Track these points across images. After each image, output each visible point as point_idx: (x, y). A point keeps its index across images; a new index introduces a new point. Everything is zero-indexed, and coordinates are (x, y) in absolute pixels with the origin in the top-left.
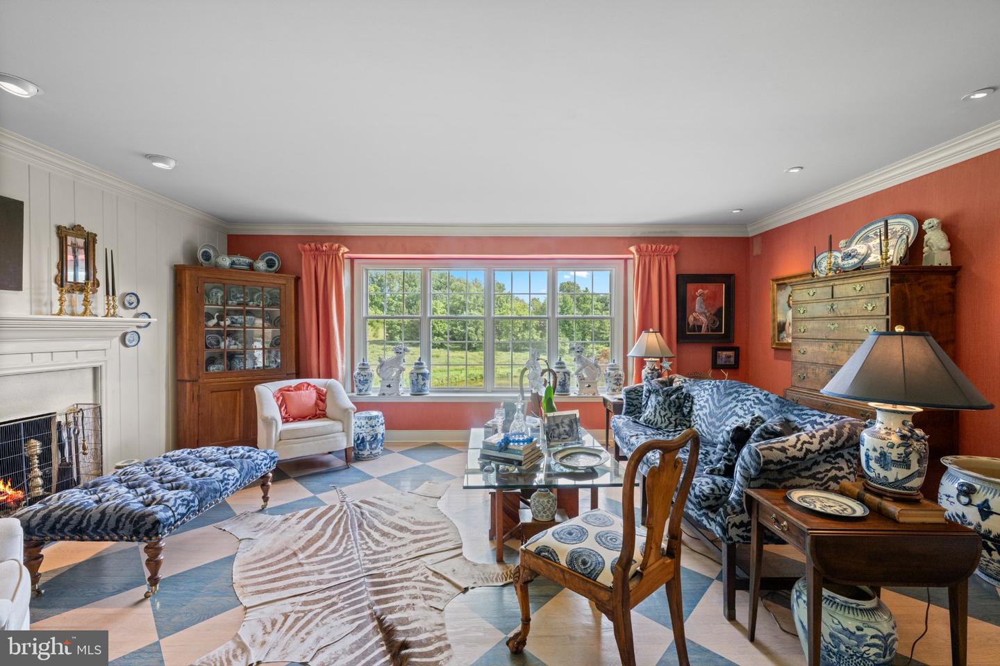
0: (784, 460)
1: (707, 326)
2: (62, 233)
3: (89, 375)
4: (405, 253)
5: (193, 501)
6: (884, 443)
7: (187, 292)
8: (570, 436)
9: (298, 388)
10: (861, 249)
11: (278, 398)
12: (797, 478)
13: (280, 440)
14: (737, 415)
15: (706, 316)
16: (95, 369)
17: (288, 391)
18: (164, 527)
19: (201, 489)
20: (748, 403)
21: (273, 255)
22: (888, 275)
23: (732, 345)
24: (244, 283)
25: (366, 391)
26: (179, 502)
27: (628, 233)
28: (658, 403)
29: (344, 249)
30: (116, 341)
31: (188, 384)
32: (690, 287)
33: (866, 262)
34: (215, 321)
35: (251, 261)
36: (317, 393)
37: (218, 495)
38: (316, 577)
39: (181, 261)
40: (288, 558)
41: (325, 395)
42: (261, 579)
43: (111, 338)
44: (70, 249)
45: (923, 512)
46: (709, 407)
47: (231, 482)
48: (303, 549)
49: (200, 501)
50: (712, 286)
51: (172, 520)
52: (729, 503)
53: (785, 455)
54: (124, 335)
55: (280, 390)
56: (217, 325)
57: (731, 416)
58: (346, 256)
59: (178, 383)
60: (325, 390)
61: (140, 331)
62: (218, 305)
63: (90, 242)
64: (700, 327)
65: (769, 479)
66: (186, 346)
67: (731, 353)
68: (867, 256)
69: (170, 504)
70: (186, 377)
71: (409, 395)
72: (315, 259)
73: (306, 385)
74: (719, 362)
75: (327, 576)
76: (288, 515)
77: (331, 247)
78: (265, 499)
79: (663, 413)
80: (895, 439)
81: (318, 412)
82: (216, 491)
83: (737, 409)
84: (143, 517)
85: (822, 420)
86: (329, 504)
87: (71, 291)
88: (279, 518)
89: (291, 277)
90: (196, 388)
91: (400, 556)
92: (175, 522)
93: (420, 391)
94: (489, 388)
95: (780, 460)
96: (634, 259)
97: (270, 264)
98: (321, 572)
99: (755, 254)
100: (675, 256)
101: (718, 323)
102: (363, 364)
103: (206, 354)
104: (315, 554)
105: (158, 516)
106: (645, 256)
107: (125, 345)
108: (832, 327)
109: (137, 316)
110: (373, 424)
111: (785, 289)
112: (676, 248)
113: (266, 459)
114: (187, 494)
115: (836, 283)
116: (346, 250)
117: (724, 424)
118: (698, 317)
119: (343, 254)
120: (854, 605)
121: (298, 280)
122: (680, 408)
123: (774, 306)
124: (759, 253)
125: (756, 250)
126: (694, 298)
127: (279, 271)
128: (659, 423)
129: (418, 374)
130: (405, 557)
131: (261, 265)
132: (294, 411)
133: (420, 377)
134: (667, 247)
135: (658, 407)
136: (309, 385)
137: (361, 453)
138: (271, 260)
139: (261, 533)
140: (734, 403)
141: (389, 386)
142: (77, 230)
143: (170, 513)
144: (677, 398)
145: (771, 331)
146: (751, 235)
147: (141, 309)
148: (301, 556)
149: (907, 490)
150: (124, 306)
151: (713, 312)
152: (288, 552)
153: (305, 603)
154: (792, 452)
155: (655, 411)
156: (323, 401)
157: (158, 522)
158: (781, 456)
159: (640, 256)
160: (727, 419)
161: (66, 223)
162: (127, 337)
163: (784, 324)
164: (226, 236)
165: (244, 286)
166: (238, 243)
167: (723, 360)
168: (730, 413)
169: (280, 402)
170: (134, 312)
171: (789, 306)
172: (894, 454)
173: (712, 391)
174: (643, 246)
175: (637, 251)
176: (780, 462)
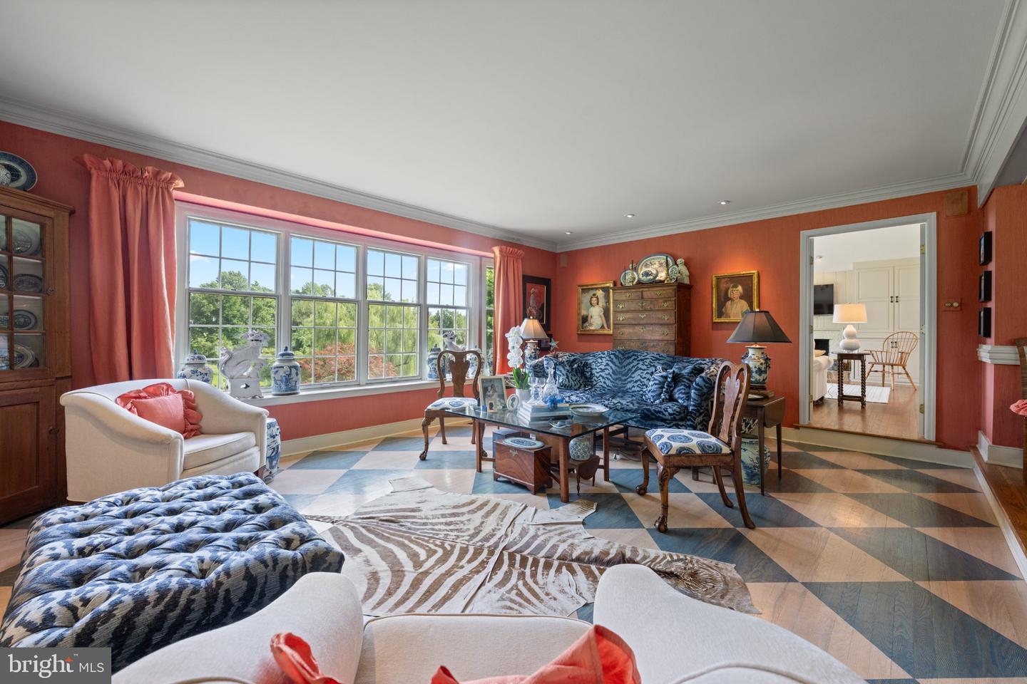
6: (758, 364)
9: (150, 391)
10: (652, 269)
11: (130, 410)
13: (184, 470)
14: (641, 369)
15: (536, 309)
17: (140, 397)
20: (648, 361)
22: (675, 287)
27: (491, 234)
28: (568, 371)
29: (180, 184)
33: (657, 278)
36: (183, 398)
46: (611, 367)
52: (691, 412)
55: (124, 397)
57: (636, 371)
60: (194, 394)
68: (657, 276)
71: (271, 396)
73: (165, 387)
77: (157, 176)
79: (574, 378)
80: (762, 361)
83: (640, 366)
85: (705, 362)
93: (293, 390)
94: (363, 381)
99: (561, 266)
100: (522, 260)
106: (504, 256)
108: (642, 317)
110: (274, 434)
111: (588, 292)
112: (523, 253)
115: (645, 290)
116: (182, 185)
117: (631, 377)
118: (532, 311)
119: (174, 189)
122: (583, 374)
123: (579, 304)
124: (565, 265)
125: (563, 263)
128: (573, 385)
129: (290, 367)
134: (517, 251)
135: (570, 375)
136: (168, 386)
140: (636, 362)
141: (246, 387)
144: (578, 366)
145: (576, 321)
146: (558, 251)
155: (567, 377)
156: (194, 409)
159: (501, 256)
160: (633, 373)
163: (587, 317)
168: (634, 369)
171: (591, 304)
172: (763, 368)
173: (610, 357)
174: (504, 247)
175: (500, 251)
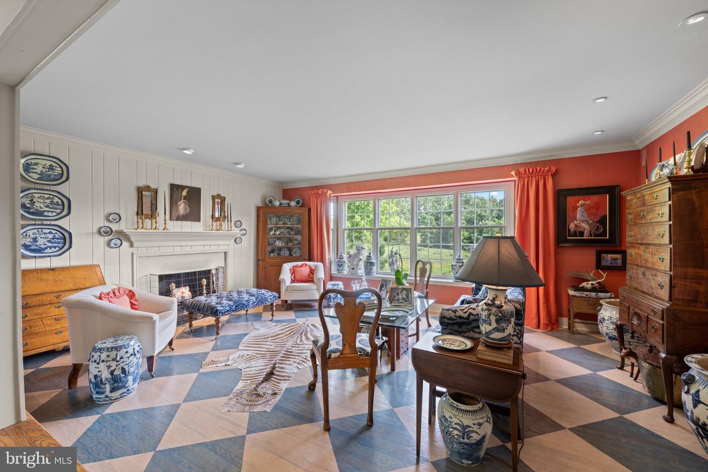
0: (453, 317)
1: (590, 232)
2: (214, 198)
3: (223, 255)
4: (360, 191)
5: (233, 306)
7: (261, 219)
8: (406, 301)
9: (301, 266)
11: (291, 271)
12: (472, 332)
13: (287, 290)
15: (588, 223)
16: (225, 253)
17: (297, 267)
18: (220, 313)
19: (237, 302)
21: (299, 198)
22: (670, 185)
23: (619, 249)
24: (285, 213)
25: (342, 270)
26: (227, 305)
27: (511, 161)
29: (329, 192)
30: (233, 241)
31: (261, 262)
32: (570, 200)
34: (273, 232)
35: (289, 202)
36: (310, 269)
37: (245, 306)
38: (269, 347)
39: (260, 205)
40: (265, 338)
41: (314, 271)
42: (250, 343)
43: (230, 240)
44: (216, 204)
45: (495, 354)
47: (251, 303)
48: (272, 337)
49: (236, 307)
50: (595, 198)
51: (223, 311)
53: (455, 315)
54: (236, 238)
55: (293, 266)
56: (274, 234)
58: (331, 195)
59: (258, 261)
60: (314, 268)
61: (242, 237)
62: (274, 224)
63: (223, 200)
64: (582, 234)
65: (453, 330)
66: (260, 244)
67: (619, 256)
69: (223, 305)
70: (260, 258)
71: (364, 275)
72: (317, 198)
74: (604, 263)
75: (272, 347)
76: (279, 324)
77: (323, 192)
78: (273, 315)
81: (310, 279)
82: (243, 304)
84: (214, 307)
86: (298, 323)
87: (216, 221)
88: (274, 324)
89: (306, 209)
90: (264, 264)
91: (305, 348)
92: (225, 312)
93: (369, 273)
95: (451, 317)
96: (515, 181)
97: (298, 203)
98: (271, 345)
99: (643, 165)
100: (552, 175)
101: (602, 230)
102: (341, 256)
103: (269, 249)
104: (275, 339)
105: (218, 308)
106: (524, 177)
107: (237, 243)
108: (644, 232)
109: (241, 230)
112: (553, 169)
113: (271, 296)
114: (231, 303)
116: (331, 192)
118: (578, 225)
119: (330, 194)
120: (456, 405)
121: (310, 210)
126: (575, 208)
127: (302, 206)
130: (306, 348)
131: (293, 204)
132: (298, 277)
133: (369, 264)
134: (542, 169)
136: (306, 265)
137: (329, 303)
138: (299, 200)
139: (263, 328)
141: (353, 269)
142: (219, 196)
143: (223, 308)
146: (640, 148)
147: (243, 227)
148: (270, 339)
149: (492, 340)
150: (236, 227)
151: (596, 220)
152: (267, 336)
153: (256, 354)
154: (460, 313)
156: (313, 274)
157: (217, 310)
158: (452, 315)
159: (519, 178)
161: (215, 194)
162: (237, 239)
164: (282, 191)
165: (284, 215)
166: (288, 193)
167: (609, 262)
169: (291, 273)
170: (240, 228)
175: (516, 174)
176: (451, 319)
